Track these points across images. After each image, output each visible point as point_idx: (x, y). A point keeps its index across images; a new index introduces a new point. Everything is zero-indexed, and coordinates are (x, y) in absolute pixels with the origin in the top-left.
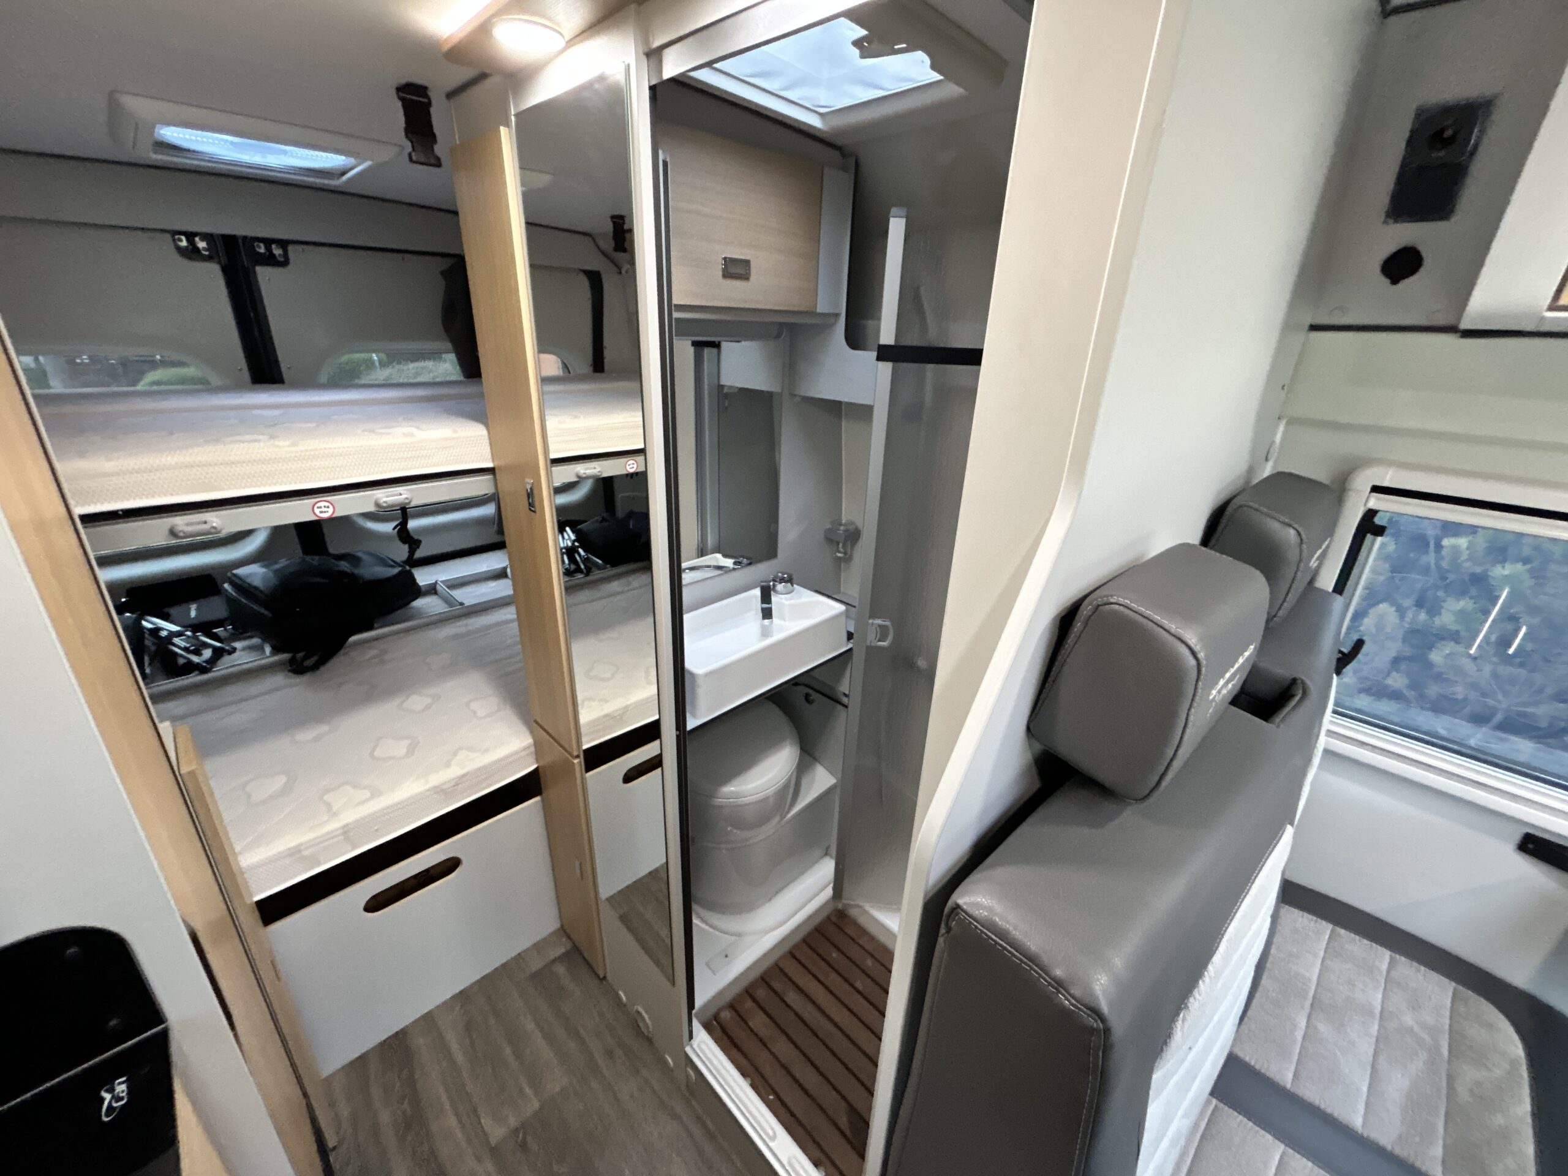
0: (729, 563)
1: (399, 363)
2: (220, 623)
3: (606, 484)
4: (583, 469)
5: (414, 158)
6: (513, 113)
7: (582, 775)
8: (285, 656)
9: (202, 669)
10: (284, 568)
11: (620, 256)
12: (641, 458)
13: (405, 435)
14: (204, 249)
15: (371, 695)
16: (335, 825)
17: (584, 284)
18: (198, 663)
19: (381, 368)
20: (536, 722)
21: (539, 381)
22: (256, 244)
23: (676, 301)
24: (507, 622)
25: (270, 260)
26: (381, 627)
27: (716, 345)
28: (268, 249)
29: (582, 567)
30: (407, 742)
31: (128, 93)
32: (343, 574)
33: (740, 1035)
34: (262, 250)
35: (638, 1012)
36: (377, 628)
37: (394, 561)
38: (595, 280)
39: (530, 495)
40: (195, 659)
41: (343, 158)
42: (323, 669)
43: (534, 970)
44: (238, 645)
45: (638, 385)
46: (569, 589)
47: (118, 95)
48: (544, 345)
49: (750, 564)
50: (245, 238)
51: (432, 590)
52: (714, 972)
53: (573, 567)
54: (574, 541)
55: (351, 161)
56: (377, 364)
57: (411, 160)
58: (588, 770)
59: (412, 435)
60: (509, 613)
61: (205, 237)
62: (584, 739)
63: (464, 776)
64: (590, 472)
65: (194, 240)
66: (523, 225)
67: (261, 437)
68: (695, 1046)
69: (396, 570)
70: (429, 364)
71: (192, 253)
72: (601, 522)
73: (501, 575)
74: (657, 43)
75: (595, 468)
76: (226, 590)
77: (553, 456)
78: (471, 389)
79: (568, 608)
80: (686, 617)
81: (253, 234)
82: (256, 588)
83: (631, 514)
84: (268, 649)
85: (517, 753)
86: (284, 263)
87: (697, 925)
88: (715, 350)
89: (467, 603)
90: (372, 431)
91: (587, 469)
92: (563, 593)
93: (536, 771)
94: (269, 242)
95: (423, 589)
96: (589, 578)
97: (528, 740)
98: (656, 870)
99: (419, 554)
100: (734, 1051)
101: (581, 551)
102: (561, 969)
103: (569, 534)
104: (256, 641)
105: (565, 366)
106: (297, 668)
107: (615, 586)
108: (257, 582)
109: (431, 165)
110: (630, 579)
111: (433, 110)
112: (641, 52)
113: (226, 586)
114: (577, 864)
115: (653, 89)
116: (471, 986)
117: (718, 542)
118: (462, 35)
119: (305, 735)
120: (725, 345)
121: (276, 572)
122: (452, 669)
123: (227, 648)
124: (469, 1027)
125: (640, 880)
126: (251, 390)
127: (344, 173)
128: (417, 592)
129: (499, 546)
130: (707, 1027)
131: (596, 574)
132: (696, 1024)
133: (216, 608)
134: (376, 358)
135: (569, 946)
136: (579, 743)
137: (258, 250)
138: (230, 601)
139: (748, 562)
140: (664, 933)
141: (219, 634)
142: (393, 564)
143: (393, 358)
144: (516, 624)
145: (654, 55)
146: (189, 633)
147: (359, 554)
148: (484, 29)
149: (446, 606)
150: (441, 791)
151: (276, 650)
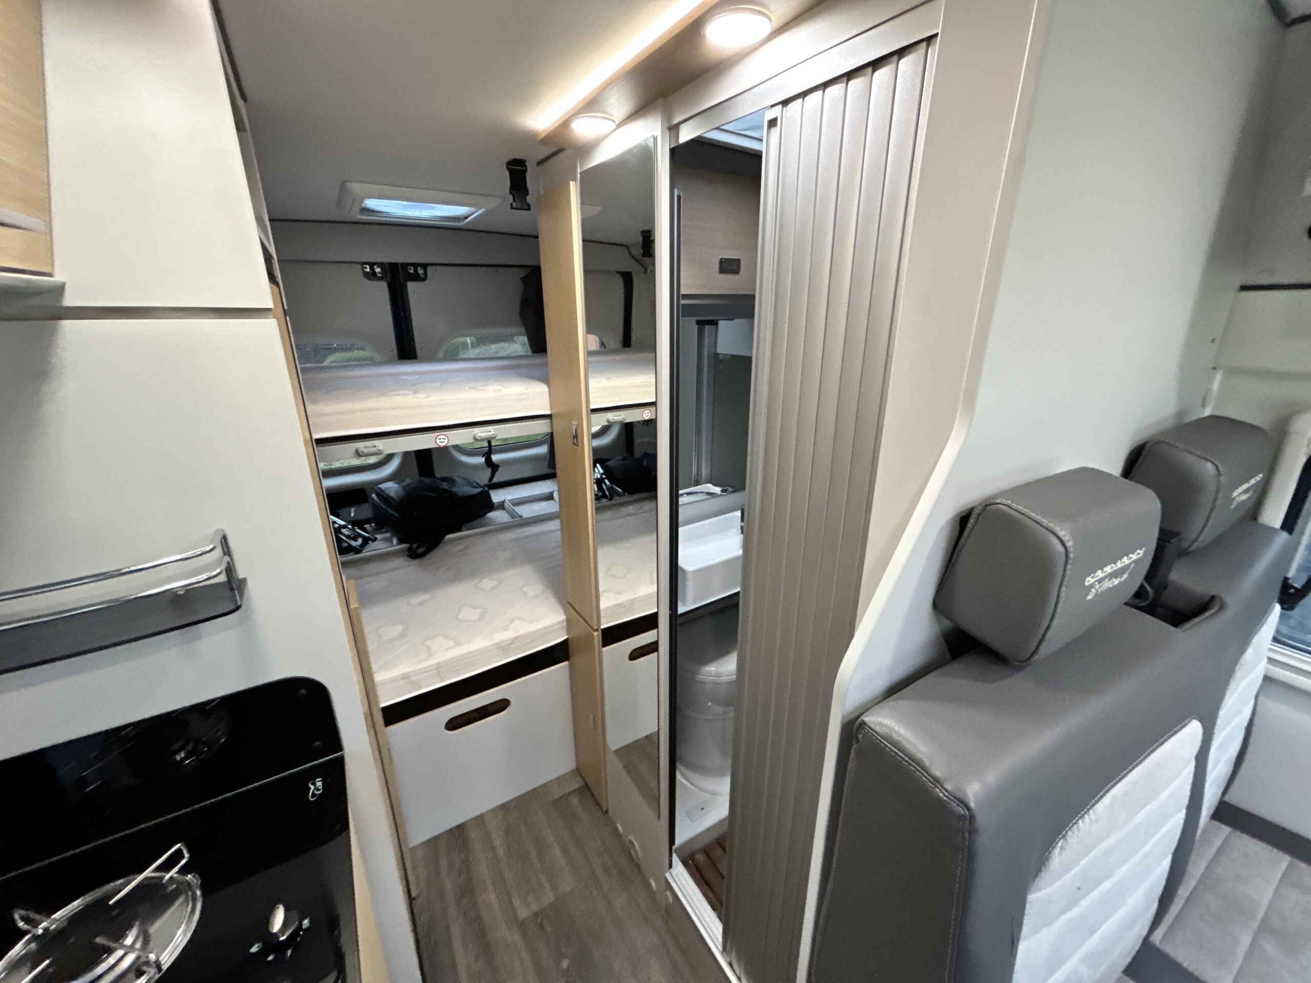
0: (717, 490)
1: (485, 344)
2: (367, 521)
3: (628, 428)
4: (611, 416)
5: (514, 205)
6: (579, 172)
7: (599, 648)
8: (405, 546)
9: (357, 551)
10: (408, 485)
11: (647, 259)
12: (653, 409)
13: (495, 391)
14: (379, 273)
15: (458, 576)
16: (431, 662)
17: (620, 281)
18: (354, 547)
19: (472, 349)
20: (569, 603)
21: (586, 353)
22: (409, 267)
23: (684, 291)
24: (553, 531)
25: (416, 278)
26: (468, 530)
27: (714, 323)
28: (416, 270)
29: (607, 493)
30: (479, 611)
31: (351, 181)
32: (445, 491)
33: (711, 875)
34: (412, 271)
35: (631, 842)
36: (464, 531)
37: (478, 484)
38: (627, 278)
39: (576, 437)
40: (353, 543)
41: (468, 208)
42: (428, 556)
43: (556, 796)
44: (379, 536)
45: (654, 355)
46: (598, 510)
47: (348, 184)
48: (590, 328)
49: (734, 491)
50: (402, 264)
51: (502, 506)
52: (691, 820)
53: (600, 494)
54: (603, 474)
55: (473, 209)
56: (470, 345)
57: (512, 208)
58: (604, 645)
59: (500, 391)
60: (555, 525)
61: (381, 265)
62: (603, 620)
63: (517, 638)
64: (616, 418)
65: (374, 268)
66: (581, 241)
67: (408, 392)
68: (674, 874)
69: (478, 490)
70: (505, 345)
71: (372, 276)
72: (622, 460)
73: (549, 497)
74: (676, 121)
75: (620, 416)
76: (373, 498)
77: (592, 407)
78: (538, 360)
79: (596, 523)
80: (680, 530)
81: (408, 261)
82: (391, 497)
83: (646, 455)
84: (395, 541)
85: (553, 625)
86: (424, 279)
87: (680, 781)
88: (714, 327)
89: (525, 516)
90: (475, 388)
91: (615, 416)
92: (594, 513)
93: (566, 641)
94: (415, 266)
95: (495, 505)
96: (613, 502)
97: (562, 617)
98: (651, 735)
99: (496, 479)
100: (705, 887)
101: (607, 481)
102: (575, 800)
103: (599, 469)
104: (388, 535)
105: (602, 344)
106: (413, 555)
107: (631, 509)
108: (392, 494)
109: (524, 209)
110: (642, 504)
111: (528, 174)
112: (665, 127)
113: (374, 496)
114: (592, 716)
115: (672, 151)
116: (512, 801)
117: (710, 476)
118: (552, 129)
119: (416, 600)
120: (721, 323)
121: (404, 487)
122: (511, 562)
123: (372, 537)
124: (508, 830)
125: (638, 741)
126: (398, 364)
127: (466, 218)
128: (490, 506)
129: (551, 476)
130: (685, 863)
131: (617, 500)
132: (675, 858)
133: (365, 511)
134: (469, 341)
135: (582, 783)
136: (599, 623)
137: (409, 271)
138: (375, 506)
139: (734, 490)
140: (654, 785)
141: (367, 528)
142: (476, 485)
143: (481, 341)
144: (559, 533)
145: (674, 129)
146: (350, 526)
147: (456, 478)
148: (565, 124)
149: (510, 517)
150: (501, 648)
151: (401, 541)
